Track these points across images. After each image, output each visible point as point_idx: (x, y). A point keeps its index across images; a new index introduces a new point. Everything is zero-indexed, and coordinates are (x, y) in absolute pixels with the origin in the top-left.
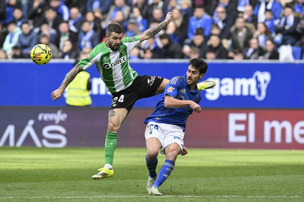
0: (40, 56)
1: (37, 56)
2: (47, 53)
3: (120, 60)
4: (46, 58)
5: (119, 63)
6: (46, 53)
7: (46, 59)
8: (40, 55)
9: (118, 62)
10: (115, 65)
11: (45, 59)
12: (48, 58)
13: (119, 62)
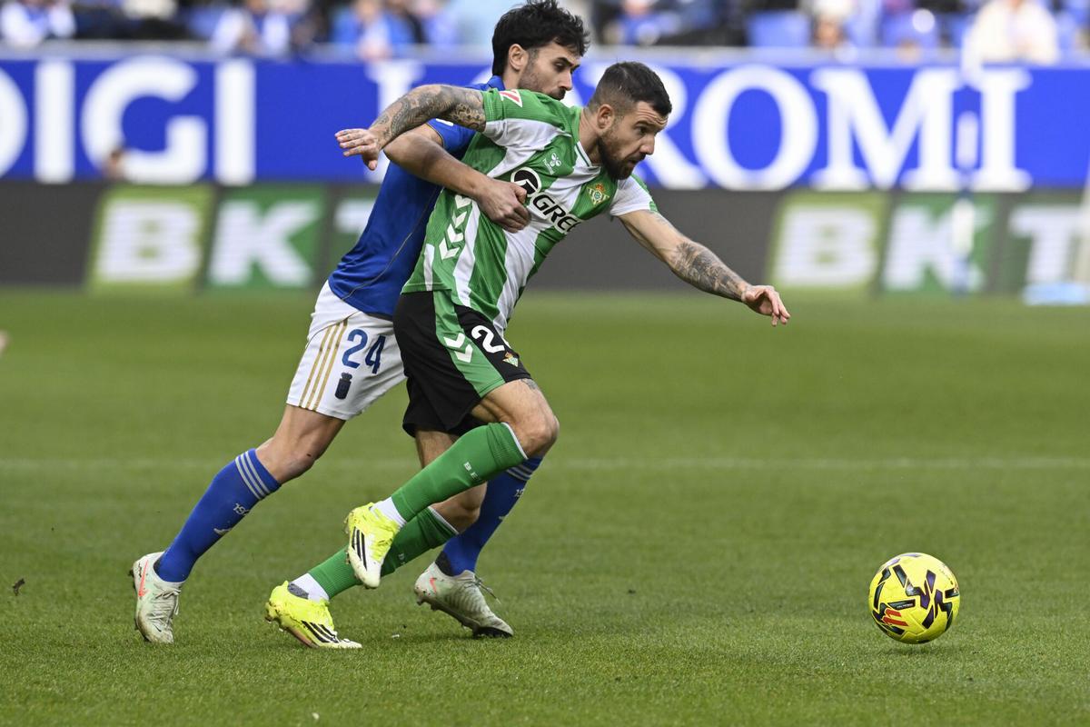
0: (899, 615)
1: (887, 616)
2: (932, 603)
3: (569, 218)
4: (927, 623)
5: (553, 219)
6: (924, 605)
7: (925, 631)
8: (901, 611)
9: (560, 215)
10: (541, 209)
11: (922, 628)
12: (933, 627)
13: (559, 219)
